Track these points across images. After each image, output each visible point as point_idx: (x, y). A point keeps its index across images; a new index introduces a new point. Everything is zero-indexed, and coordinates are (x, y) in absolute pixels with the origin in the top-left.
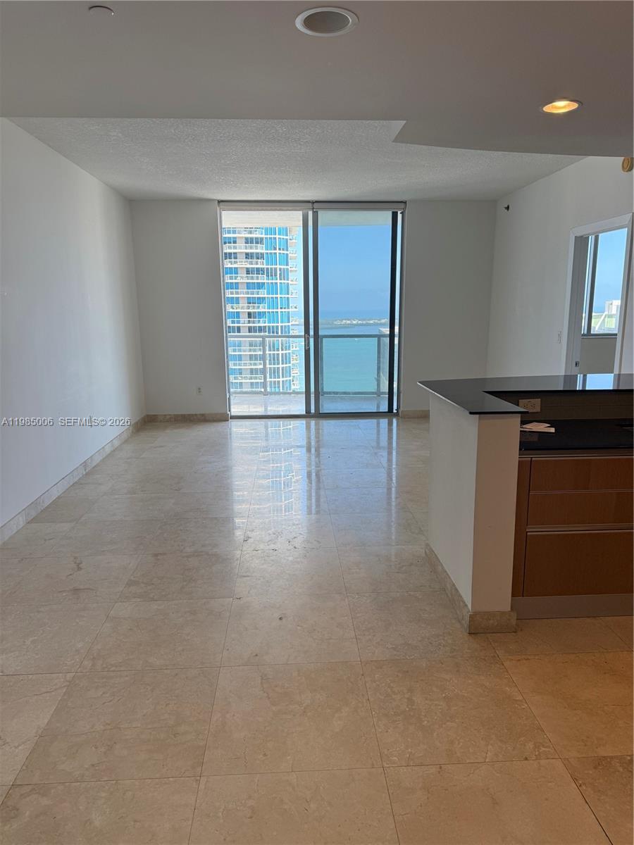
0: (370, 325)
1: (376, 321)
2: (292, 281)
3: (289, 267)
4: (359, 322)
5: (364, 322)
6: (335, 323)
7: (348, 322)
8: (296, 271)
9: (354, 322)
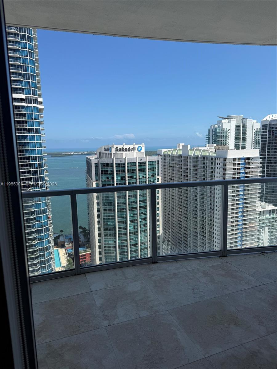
0: (79, 154)
1: (82, 153)
2: (42, 134)
3: (40, 128)
4: (74, 153)
5: (77, 153)
6: (63, 154)
7: (69, 153)
8: (44, 130)
9: (72, 153)
